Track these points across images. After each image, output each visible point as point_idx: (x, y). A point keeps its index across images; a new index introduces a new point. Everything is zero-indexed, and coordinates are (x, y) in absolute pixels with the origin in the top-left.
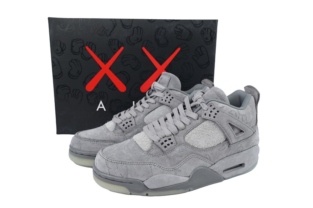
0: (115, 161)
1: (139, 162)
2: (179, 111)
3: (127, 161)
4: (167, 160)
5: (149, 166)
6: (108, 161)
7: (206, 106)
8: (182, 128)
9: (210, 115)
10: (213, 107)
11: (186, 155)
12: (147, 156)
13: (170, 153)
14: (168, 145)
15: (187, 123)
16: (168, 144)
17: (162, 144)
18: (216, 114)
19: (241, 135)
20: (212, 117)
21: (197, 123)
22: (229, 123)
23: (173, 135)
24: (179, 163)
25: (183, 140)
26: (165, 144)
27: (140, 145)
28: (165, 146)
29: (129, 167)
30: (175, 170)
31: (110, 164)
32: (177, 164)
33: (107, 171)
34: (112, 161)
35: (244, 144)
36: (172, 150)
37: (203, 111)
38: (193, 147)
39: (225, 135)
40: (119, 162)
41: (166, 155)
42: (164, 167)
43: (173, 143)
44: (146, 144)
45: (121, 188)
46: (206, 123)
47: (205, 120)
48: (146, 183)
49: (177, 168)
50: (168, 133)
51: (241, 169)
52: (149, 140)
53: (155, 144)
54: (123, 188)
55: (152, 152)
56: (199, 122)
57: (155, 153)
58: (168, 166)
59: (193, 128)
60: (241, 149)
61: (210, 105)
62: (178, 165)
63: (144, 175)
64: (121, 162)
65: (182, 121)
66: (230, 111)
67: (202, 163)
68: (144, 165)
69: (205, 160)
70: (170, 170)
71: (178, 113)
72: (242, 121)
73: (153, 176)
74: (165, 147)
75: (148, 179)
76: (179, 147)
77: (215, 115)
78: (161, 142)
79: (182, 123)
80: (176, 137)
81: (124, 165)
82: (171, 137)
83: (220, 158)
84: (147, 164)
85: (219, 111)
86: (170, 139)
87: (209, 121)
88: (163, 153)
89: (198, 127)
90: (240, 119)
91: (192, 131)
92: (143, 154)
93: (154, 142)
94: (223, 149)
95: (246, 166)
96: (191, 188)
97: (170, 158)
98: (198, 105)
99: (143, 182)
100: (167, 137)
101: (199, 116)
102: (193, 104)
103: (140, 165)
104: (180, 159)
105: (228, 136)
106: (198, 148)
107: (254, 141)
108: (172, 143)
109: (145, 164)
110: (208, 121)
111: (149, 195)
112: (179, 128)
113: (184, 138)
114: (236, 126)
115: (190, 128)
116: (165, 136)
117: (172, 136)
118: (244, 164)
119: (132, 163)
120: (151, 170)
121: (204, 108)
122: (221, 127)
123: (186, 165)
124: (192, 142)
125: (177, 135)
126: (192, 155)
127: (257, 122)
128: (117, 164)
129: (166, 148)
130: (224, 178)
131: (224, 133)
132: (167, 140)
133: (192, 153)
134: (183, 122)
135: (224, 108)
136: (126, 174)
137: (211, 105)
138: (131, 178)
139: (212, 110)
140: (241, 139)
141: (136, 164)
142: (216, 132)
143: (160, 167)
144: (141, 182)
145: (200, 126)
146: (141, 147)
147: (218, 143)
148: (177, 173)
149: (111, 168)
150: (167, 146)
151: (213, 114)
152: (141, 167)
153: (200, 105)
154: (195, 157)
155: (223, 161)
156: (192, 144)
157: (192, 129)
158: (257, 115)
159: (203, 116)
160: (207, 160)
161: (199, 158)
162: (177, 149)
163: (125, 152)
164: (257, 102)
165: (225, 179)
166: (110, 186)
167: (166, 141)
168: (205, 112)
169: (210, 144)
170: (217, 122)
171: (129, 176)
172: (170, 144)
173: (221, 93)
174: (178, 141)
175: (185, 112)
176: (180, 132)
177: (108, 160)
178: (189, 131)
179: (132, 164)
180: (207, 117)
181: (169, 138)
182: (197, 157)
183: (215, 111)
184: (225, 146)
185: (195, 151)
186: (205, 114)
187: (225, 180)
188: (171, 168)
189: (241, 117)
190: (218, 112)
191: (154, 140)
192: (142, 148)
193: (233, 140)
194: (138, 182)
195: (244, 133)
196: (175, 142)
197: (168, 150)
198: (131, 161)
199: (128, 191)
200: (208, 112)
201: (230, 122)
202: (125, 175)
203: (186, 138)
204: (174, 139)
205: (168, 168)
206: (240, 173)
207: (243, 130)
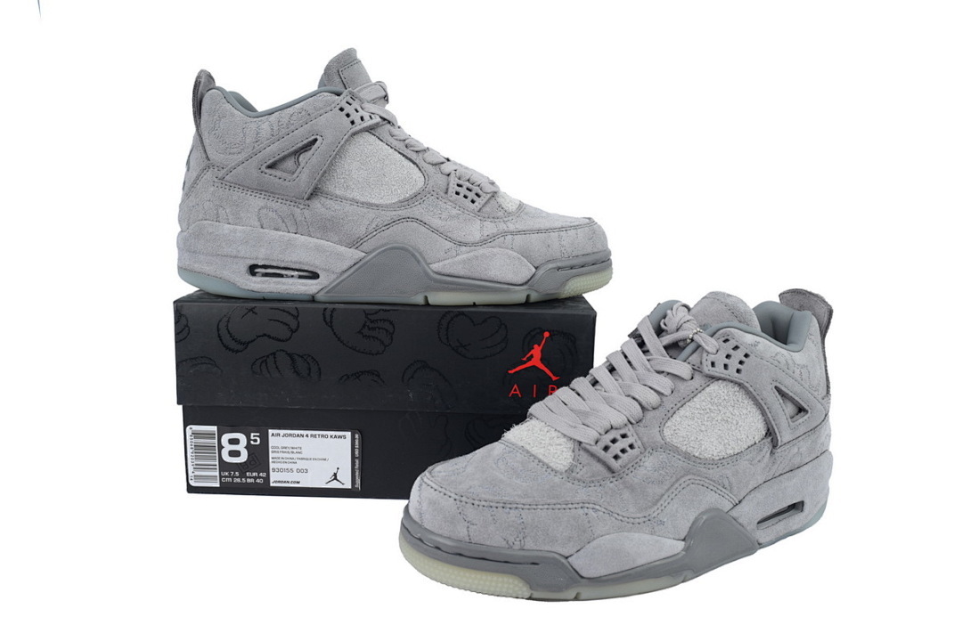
0: (484, 503)
1: (554, 501)
2: (630, 358)
3: (518, 500)
4: (626, 495)
5: (581, 512)
6: (463, 503)
7: (712, 340)
8: (654, 405)
9: (726, 366)
10: (732, 343)
11: (674, 480)
12: (570, 484)
13: (631, 475)
14: (623, 451)
15: (667, 392)
16: (621, 448)
17: (606, 448)
18: (741, 363)
19: (801, 421)
20: (732, 372)
21: (693, 388)
22: (776, 387)
23: (631, 423)
24: (658, 501)
25: (658, 438)
26: (615, 449)
27: (541, 457)
28: (614, 455)
29: (527, 516)
30: (651, 523)
31: (471, 513)
32: (655, 504)
33: (461, 532)
34: (476, 503)
35: (804, 446)
36: (636, 464)
37: (705, 355)
38: (687, 456)
39: (765, 420)
40: (497, 505)
41: (620, 481)
42: (620, 513)
43: (635, 445)
44: (559, 453)
45: (506, 579)
46: (715, 387)
47: (713, 378)
48: (577, 562)
49: (656, 513)
50: (618, 419)
51: (796, 519)
52: (565, 440)
53: (586, 450)
54: (511, 580)
55: (581, 473)
56: (698, 386)
57: (589, 475)
58: (631, 510)
59: (682, 402)
60: (797, 461)
61: (723, 339)
62: (656, 508)
63: (570, 539)
64: (502, 505)
65: (649, 384)
66: (774, 355)
67: (711, 499)
68: (568, 511)
69: (719, 492)
70: (637, 520)
71: (628, 365)
72: (800, 379)
73: (594, 539)
74: (616, 457)
75: (582, 551)
76: (651, 458)
77: (740, 366)
78: (601, 445)
79: (652, 391)
80: (641, 430)
81: (511, 511)
82: (627, 428)
83: (751, 487)
84: (574, 506)
85: (749, 353)
86: (624, 436)
87: (725, 383)
88: (610, 475)
89: (695, 399)
90: (797, 375)
91: (682, 412)
92: (557, 479)
93: (583, 445)
94: (759, 461)
95: (807, 507)
96: (689, 573)
97: (632, 489)
98: (685, 340)
99: (567, 558)
100: (616, 429)
101: (696, 370)
102: (667, 339)
103: (557, 511)
104: (659, 490)
105: (773, 422)
106: (701, 457)
107: (823, 438)
108: (631, 446)
109: (570, 506)
110: (720, 381)
111: (582, 596)
112: (644, 403)
113: (661, 432)
114: (791, 394)
115: (675, 402)
116: (612, 428)
117: (630, 426)
118: (802, 503)
119: (533, 506)
120: (589, 522)
121: (706, 348)
122: (758, 397)
123: (675, 506)
124: (685, 443)
125: (641, 424)
126: (689, 477)
127: (828, 387)
128: (491, 510)
129: (620, 461)
130: (759, 544)
131: (763, 413)
132: (619, 437)
133: (688, 472)
134: (654, 387)
135: (760, 347)
136: (521, 536)
137: (726, 338)
138: (535, 548)
139: (732, 352)
140: (802, 430)
141: (546, 506)
142: (745, 411)
143: (611, 513)
144: (563, 561)
145: (703, 398)
146: (546, 461)
147: (749, 444)
148: (656, 529)
149: (474, 522)
150: (620, 454)
151: (734, 364)
152: (560, 515)
153: (692, 340)
154: (697, 482)
155: (758, 495)
156: (684, 448)
157: (679, 405)
158: (826, 366)
159: (707, 369)
160: (724, 490)
161: (707, 485)
162: (649, 462)
163: (501, 476)
164: (823, 333)
165: (761, 546)
166: (473, 576)
167: (614, 441)
168: (712, 358)
169: (730, 447)
170: (746, 384)
171: (529, 544)
172: (628, 449)
173: (740, 305)
174: (645, 440)
175: (648, 360)
176: (650, 415)
177: (464, 499)
178: (672, 411)
179: (535, 507)
180: (719, 371)
181: (622, 432)
182: (702, 483)
183: (739, 355)
184: (765, 450)
185: (694, 467)
186: (713, 364)
187: (762, 550)
188: (639, 515)
189: (797, 372)
190: (746, 356)
191: (581, 440)
192: (551, 465)
193: (784, 435)
194: (554, 559)
195: (806, 417)
196: (639, 442)
197: (625, 467)
198: (529, 501)
199: (525, 589)
200: (720, 359)
201: (778, 385)
202: (518, 539)
203: (667, 432)
204: (635, 434)
205: (633, 515)
206: (794, 528)
207: (806, 407)
